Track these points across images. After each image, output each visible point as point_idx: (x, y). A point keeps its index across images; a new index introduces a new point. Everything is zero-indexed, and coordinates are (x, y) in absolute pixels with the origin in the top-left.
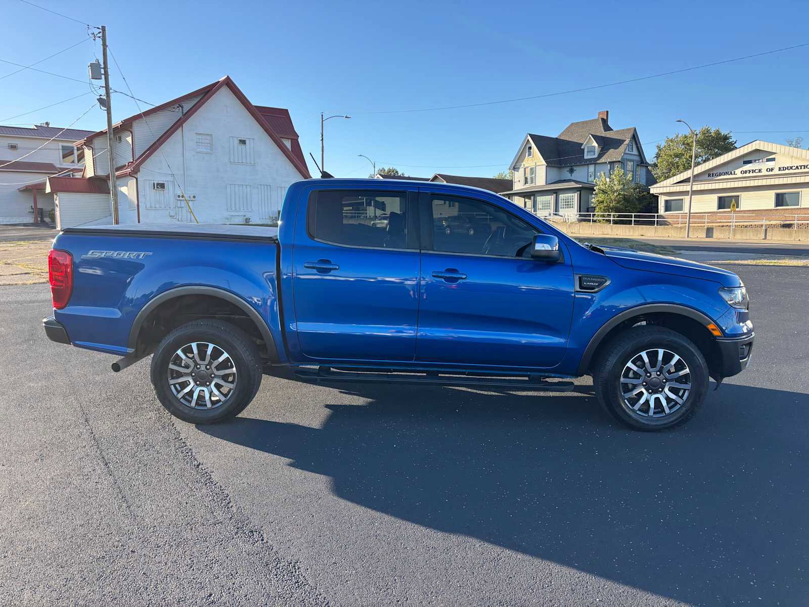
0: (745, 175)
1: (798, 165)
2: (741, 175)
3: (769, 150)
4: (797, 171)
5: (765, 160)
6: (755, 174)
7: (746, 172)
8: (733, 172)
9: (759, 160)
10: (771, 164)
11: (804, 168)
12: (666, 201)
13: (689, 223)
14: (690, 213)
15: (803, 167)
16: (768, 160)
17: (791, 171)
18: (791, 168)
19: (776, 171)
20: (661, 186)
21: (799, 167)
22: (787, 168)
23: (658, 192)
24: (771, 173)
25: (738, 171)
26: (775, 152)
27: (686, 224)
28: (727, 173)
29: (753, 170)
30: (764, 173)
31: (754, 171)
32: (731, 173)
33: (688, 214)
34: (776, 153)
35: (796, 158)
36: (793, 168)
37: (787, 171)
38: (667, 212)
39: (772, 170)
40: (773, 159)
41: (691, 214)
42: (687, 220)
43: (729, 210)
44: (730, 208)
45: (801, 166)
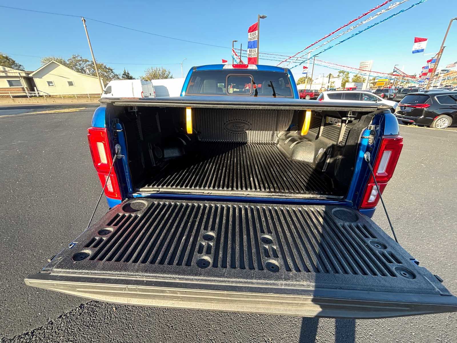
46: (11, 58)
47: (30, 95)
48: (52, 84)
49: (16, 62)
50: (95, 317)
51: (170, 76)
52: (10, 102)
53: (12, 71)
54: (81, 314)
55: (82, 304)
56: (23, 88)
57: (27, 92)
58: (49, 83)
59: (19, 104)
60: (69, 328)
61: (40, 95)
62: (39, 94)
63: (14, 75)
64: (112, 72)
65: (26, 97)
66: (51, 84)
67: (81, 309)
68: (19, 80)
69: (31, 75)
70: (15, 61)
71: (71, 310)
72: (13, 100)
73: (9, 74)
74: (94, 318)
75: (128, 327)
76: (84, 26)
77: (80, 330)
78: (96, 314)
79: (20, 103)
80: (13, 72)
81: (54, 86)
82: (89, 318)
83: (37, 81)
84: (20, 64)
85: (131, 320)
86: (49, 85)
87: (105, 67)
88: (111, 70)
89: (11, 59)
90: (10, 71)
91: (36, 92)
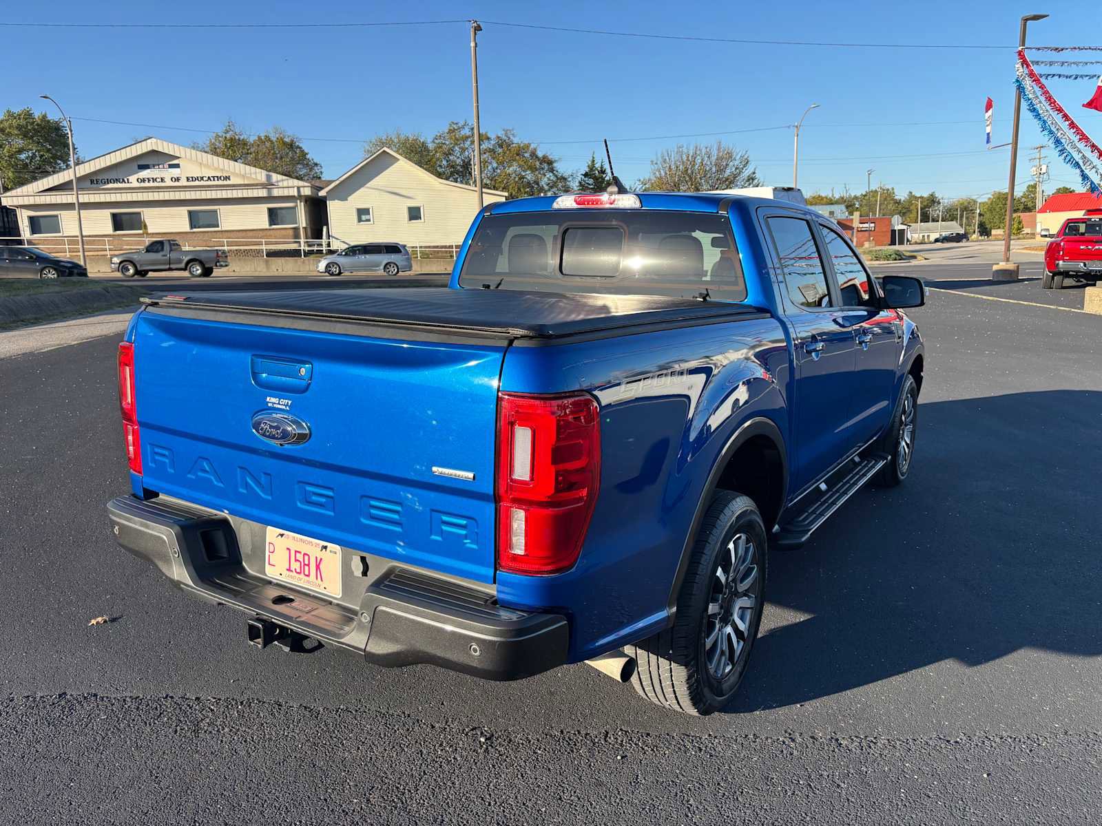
0: (143, 185)
1: (210, 176)
2: (137, 185)
3: (172, 153)
4: (209, 183)
5: (166, 166)
6: (156, 184)
7: (143, 180)
8: (126, 180)
9: (159, 165)
10: (175, 172)
11: (218, 180)
12: (31, 219)
13: (84, 252)
14: (82, 236)
15: (216, 179)
16: (171, 166)
17: (202, 183)
18: (202, 178)
19: (183, 182)
20: (19, 194)
21: (212, 179)
22: (197, 179)
23: (16, 203)
24: (176, 184)
25: (133, 179)
26: (179, 156)
27: (79, 252)
28: (117, 181)
29: (148, 179)
30: (168, 183)
31: (154, 180)
32: (123, 180)
33: (80, 238)
34: (179, 158)
35: (207, 166)
36: (205, 179)
37: (197, 183)
38: (35, 235)
39: (178, 179)
40: (177, 166)
41: (84, 238)
42: (80, 246)
43: (141, 232)
44: (141, 229)
45: (213, 177)
46: (301, 145)
47: (307, 249)
48: (367, 217)
49: (308, 157)
50: (67, 717)
51: (746, 173)
52: (259, 269)
53: (285, 184)
54: (54, 704)
55: (65, 693)
56: (296, 230)
57: (302, 241)
58: (362, 213)
59: (276, 274)
60: (26, 715)
61: (331, 248)
62: (329, 245)
63: (286, 193)
64: (552, 170)
65: (295, 253)
66: (364, 217)
67: (59, 698)
68: (294, 208)
69: (322, 193)
70: (307, 154)
71: (46, 694)
72: (267, 262)
73: (276, 193)
74: (64, 717)
75: (97, 749)
76: (472, 44)
77: (36, 723)
78: (72, 713)
79: (281, 273)
80: (288, 186)
81: (372, 222)
82: (58, 714)
83: (333, 207)
84: (315, 161)
85: (109, 742)
86: (360, 220)
87: (533, 154)
88: (550, 163)
89: (300, 148)
90: (280, 184)
91: (324, 241)
